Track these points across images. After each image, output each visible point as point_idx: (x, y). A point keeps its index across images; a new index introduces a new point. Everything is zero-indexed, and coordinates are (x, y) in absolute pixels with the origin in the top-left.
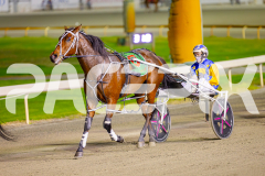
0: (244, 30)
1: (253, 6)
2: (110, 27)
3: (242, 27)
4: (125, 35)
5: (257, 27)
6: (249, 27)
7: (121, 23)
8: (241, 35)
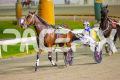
0: (75, 17)
1: (79, 5)
2: (9, 16)
3: (74, 15)
4: (17, 20)
5: (81, 15)
6: (77, 15)
7: (15, 14)
8: (73, 19)
